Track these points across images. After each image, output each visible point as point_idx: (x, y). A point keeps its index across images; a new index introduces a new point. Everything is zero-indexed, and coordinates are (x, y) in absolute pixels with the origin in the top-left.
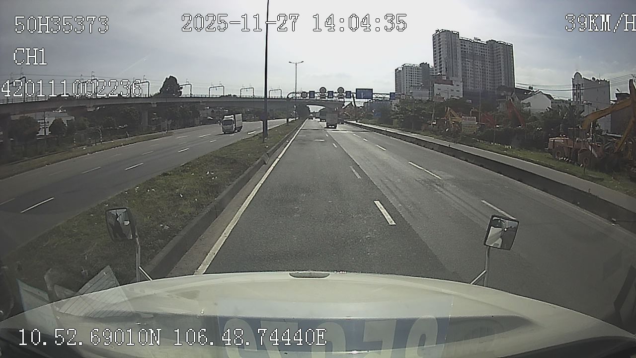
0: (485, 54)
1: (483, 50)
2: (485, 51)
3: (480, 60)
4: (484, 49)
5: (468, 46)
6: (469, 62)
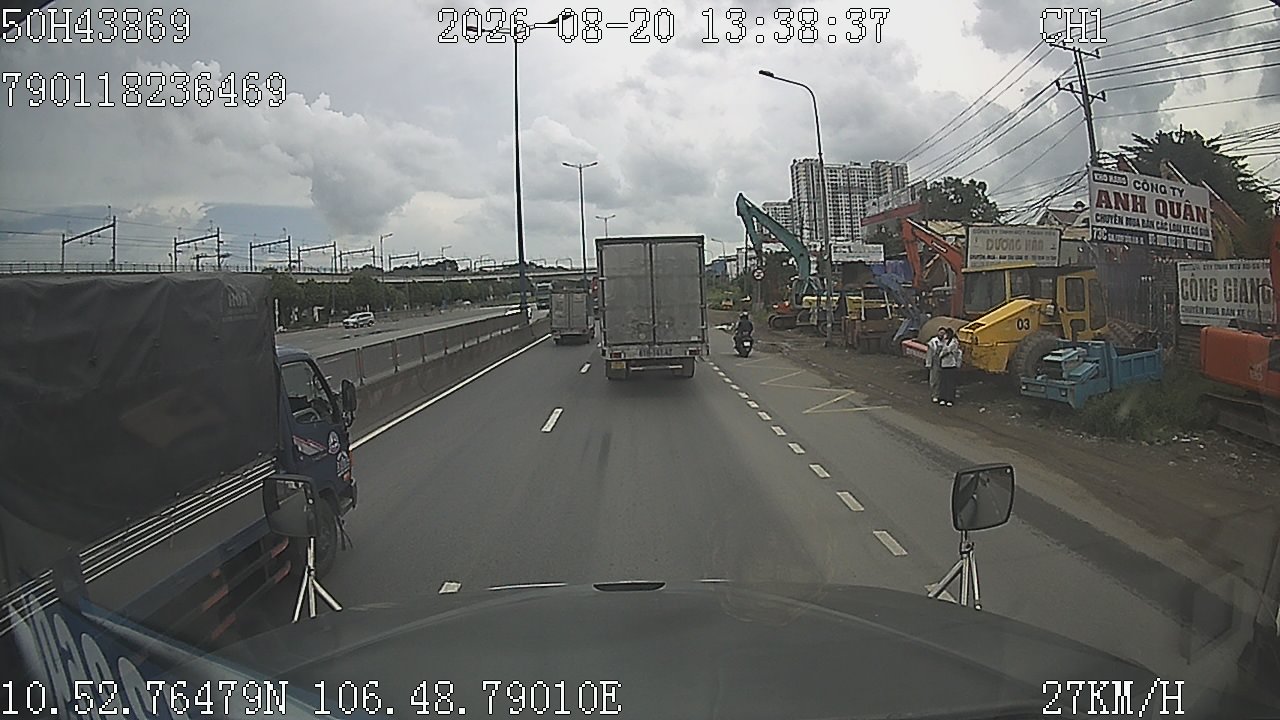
0: (867, 183)
1: (863, 179)
2: (867, 179)
3: (860, 194)
4: (865, 177)
5: (839, 175)
6: (843, 199)
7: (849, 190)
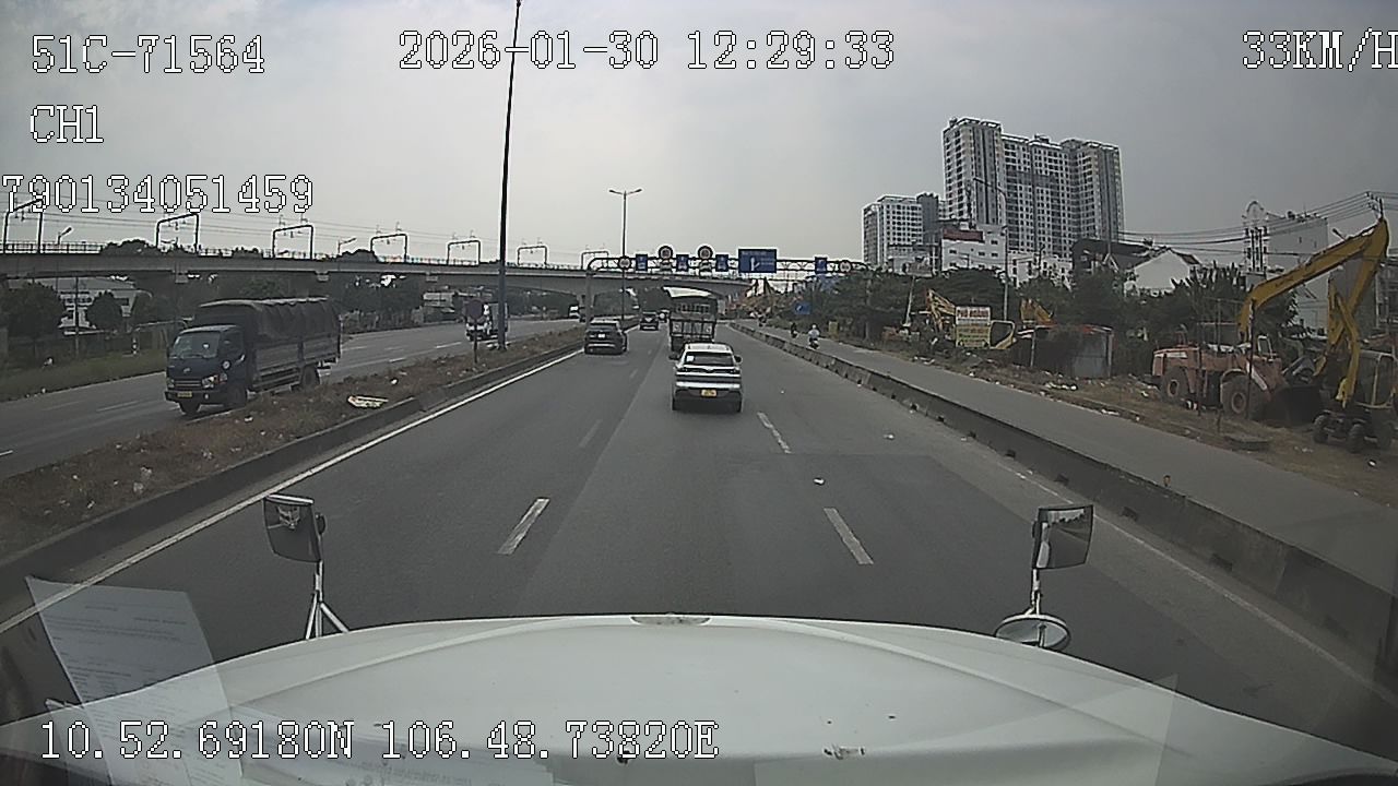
0: (1059, 172)
1: (1053, 164)
2: (1059, 165)
3: (1047, 187)
4: (1056, 161)
5: (1020, 154)
6: (1024, 190)
7: (1033, 178)
